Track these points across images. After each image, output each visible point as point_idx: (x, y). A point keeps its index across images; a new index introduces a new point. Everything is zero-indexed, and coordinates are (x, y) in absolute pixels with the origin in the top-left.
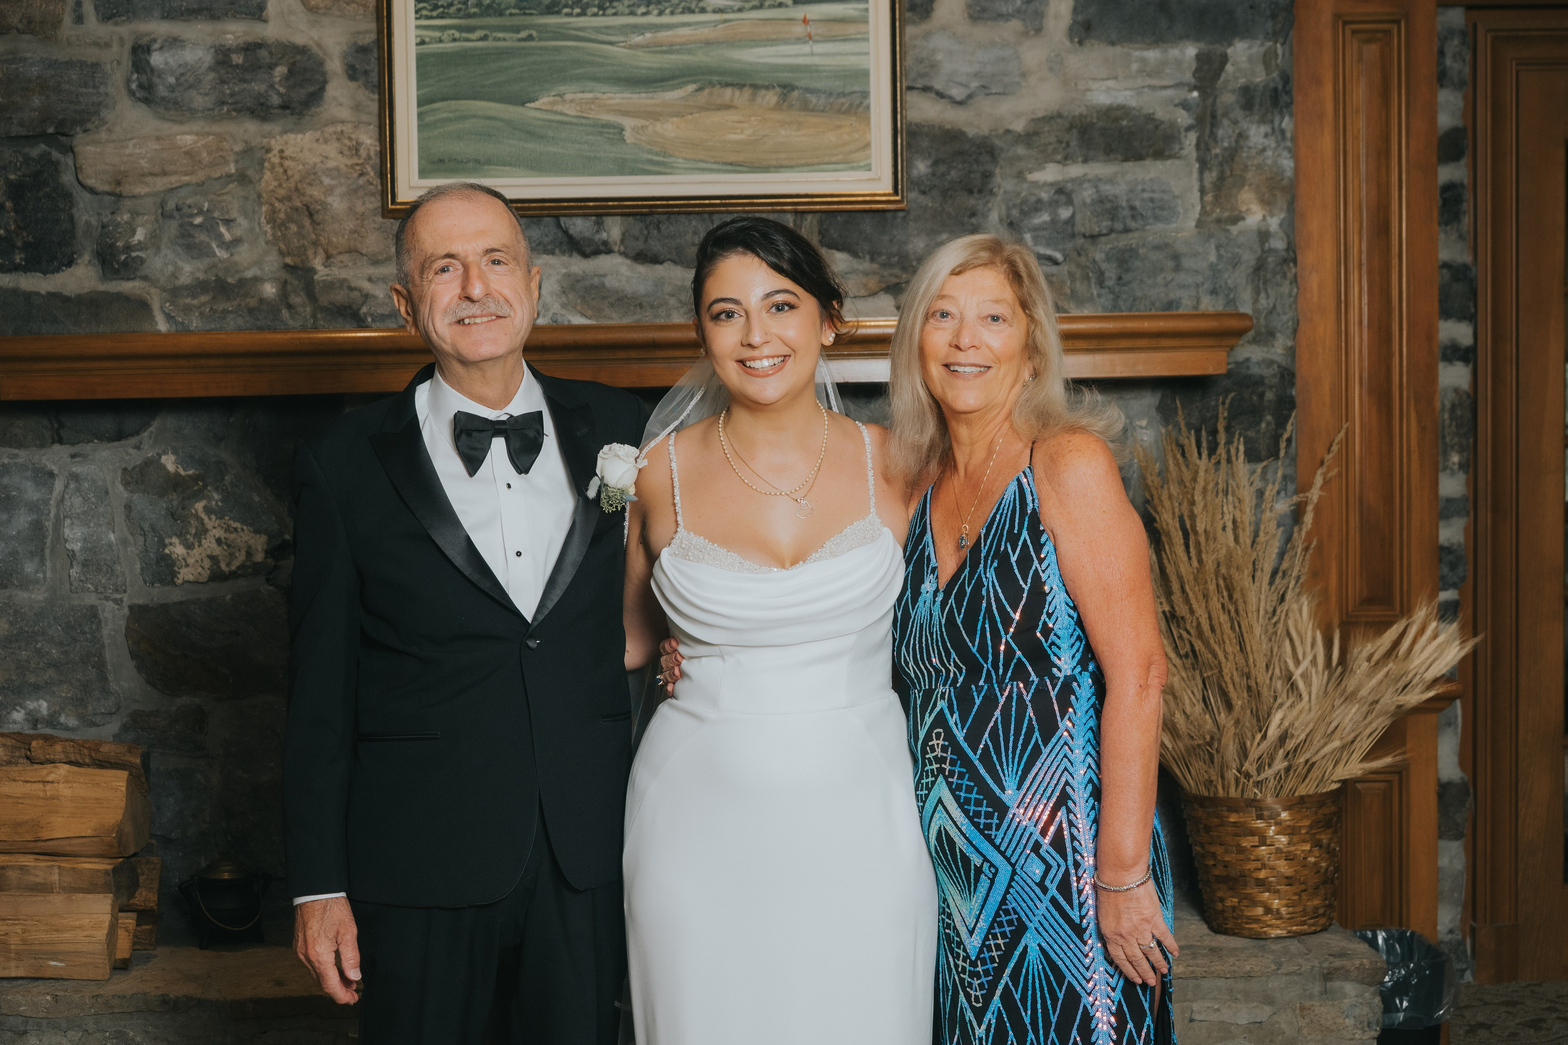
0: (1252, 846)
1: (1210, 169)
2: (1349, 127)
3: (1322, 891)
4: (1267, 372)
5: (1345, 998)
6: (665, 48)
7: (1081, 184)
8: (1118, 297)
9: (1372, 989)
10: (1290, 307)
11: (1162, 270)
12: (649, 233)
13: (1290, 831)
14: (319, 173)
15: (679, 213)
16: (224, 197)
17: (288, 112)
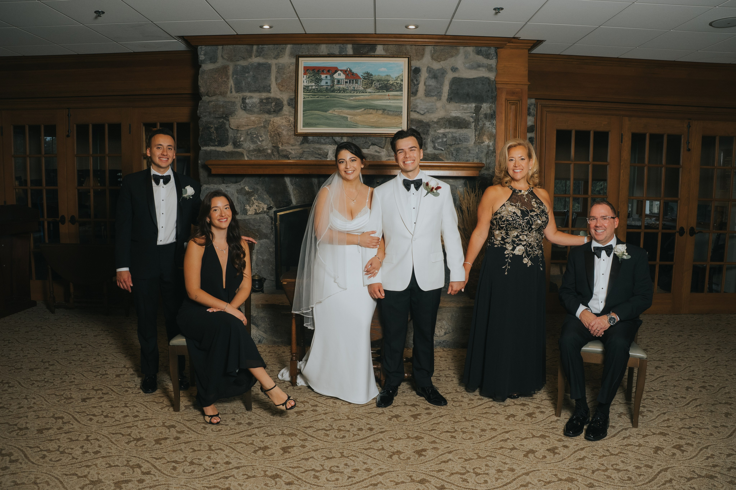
1: (477, 131)
2: (508, 123)
6: (357, 101)
7: (449, 133)
8: (456, 158)
11: (466, 153)
14: (281, 126)
16: (260, 131)
17: (275, 113)
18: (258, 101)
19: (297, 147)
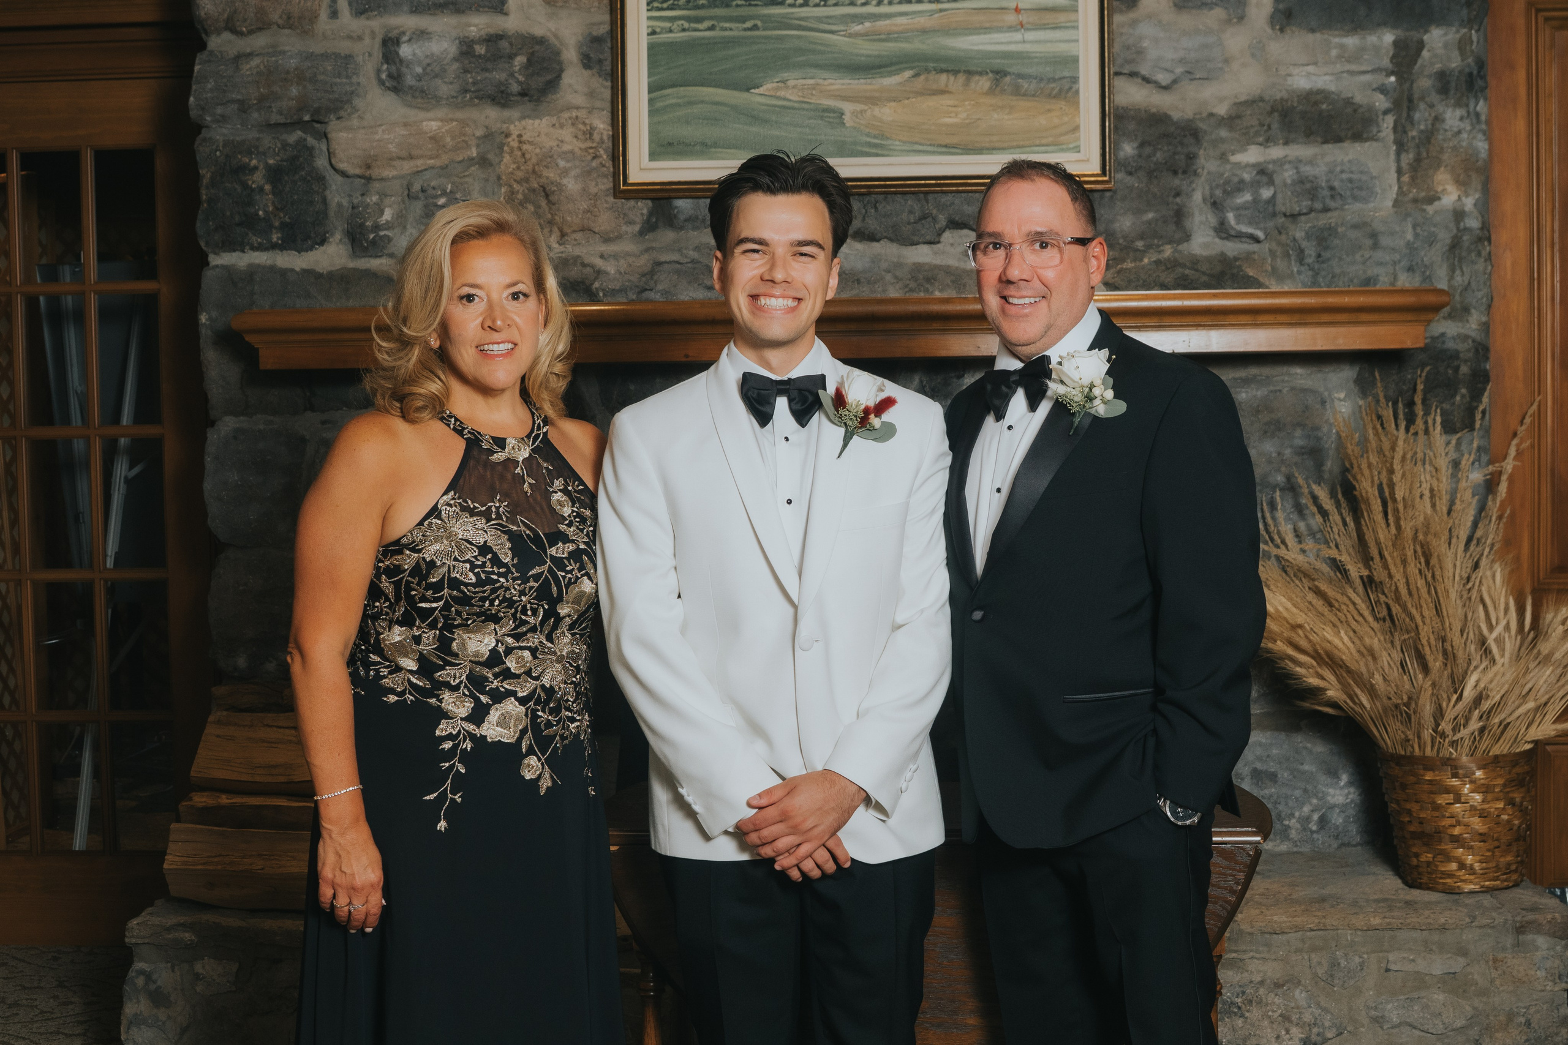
0: (1447, 804)
1: (1407, 151)
2: (1541, 112)
3: (1514, 848)
4: (1461, 347)
5: (1537, 950)
6: (883, 37)
7: (1282, 165)
8: (1318, 274)
9: (1563, 942)
10: (1485, 283)
11: (1360, 248)
12: (866, 211)
13: (1484, 790)
14: (555, 157)
15: (895, 193)
16: (467, 179)
17: (527, 98)
18: (453, 50)
19: (627, 246)
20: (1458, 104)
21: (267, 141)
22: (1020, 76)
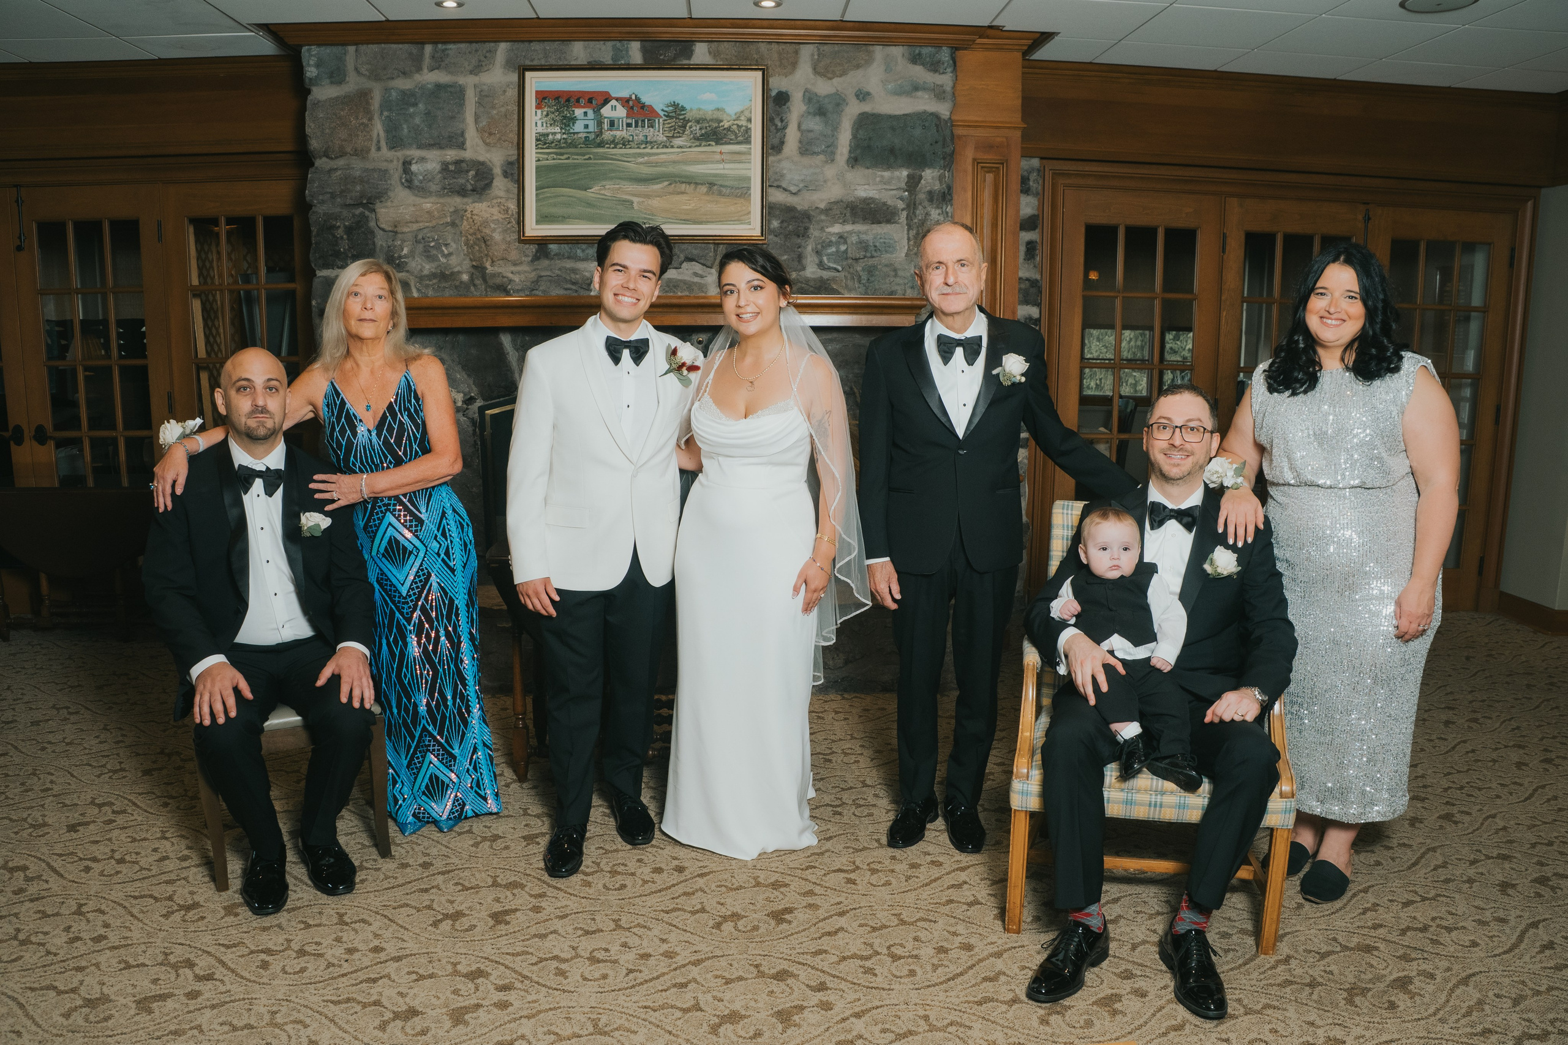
1: (912, 229)
6: (654, 164)
7: (851, 234)
8: (868, 289)
11: (888, 276)
14: (489, 222)
16: (445, 233)
17: (475, 193)
18: (438, 167)
19: (525, 268)
20: (937, 207)
21: (345, 213)
22: (721, 186)
